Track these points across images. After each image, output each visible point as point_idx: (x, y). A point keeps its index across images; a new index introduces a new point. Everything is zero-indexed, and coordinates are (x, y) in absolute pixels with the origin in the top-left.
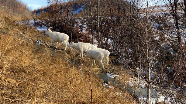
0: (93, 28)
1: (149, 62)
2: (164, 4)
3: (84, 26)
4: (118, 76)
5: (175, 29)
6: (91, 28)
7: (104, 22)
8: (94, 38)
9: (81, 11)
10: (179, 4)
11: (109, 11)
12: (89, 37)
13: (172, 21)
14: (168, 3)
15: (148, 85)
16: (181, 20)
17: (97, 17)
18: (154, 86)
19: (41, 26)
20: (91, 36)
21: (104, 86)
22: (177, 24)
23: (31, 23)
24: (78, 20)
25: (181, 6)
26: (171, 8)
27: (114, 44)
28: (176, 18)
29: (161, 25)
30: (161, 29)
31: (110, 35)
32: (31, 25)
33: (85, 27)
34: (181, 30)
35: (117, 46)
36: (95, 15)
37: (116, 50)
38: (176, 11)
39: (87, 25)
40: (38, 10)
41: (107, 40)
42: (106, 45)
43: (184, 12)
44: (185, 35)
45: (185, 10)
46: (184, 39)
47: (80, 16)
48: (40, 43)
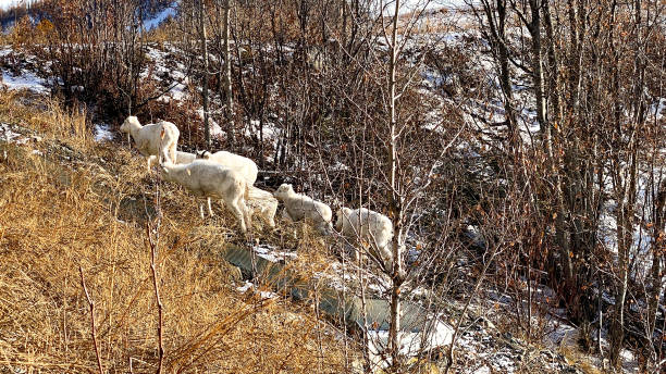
0: (209, 82)
1: (399, 210)
2: (460, 3)
3: (177, 74)
4: (294, 255)
5: (500, 94)
6: (203, 83)
7: (251, 61)
8: (210, 119)
9: (168, 21)
10: (513, 6)
11: (269, 24)
12: (194, 117)
13: (488, 64)
15: (395, 289)
16: (519, 62)
17: (226, 42)
18: (418, 292)
19: (16, 72)
20: (201, 113)
21: (244, 289)
22: (505, 75)
24: (154, 54)
25: (520, 15)
26: (485, 18)
27: (285, 142)
28: (502, 52)
29: (449, 81)
30: (450, 92)
31: (269, 110)
33: (180, 81)
34: (517, 96)
35: (293, 149)
36: (218, 38)
37: (291, 163)
38: (502, 31)
39: (189, 73)
40: (11, 11)
41: (260, 128)
42: (256, 146)
43: (528, 35)
44: (531, 116)
45: (533, 28)
46: (528, 131)
47: (161, 37)
48: (9, 134)
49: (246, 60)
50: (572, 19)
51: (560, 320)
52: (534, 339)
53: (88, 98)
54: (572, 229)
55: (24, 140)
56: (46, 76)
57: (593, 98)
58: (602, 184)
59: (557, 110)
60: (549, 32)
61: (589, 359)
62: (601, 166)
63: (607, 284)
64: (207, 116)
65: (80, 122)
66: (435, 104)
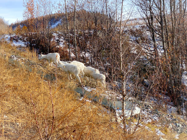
0: (70, 42)
1: (123, 76)
2: (140, 17)
3: (61, 40)
4: (95, 89)
5: (152, 42)
6: (68, 42)
7: (81, 35)
8: (71, 52)
9: (58, 25)
10: (155, 17)
11: (86, 25)
12: (66, 52)
13: (148, 33)
14: (145, 16)
15: (123, 98)
16: (157, 33)
17: (74, 30)
18: (130, 98)
19: (17, 41)
20: (68, 50)
21: (81, 99)
22: (153, 37)
23: (7, 38)
24: (55, 34)
25: (157, 19)
26: (147, 21)
27: (92, 58)
28: (152, 30)
29: (138, 39)
30: (138, 43)
31: (87, 49)
32: (7, 40)
33: (62, 41)
34: (157, 42)
35: (94, 60)
36: (72, 29)
37: (94, 63)
38: (152, 24)
39: (64, 39)
40: (15, 24)
41: (85, 54)
42: (84, 59)
43: (160, 25)
44: (161, 48)
45: (161, 23)
46: (161, 52)
47: (57, 30)
48: (15, 58)
49: (80, 35)
50: (172, 20)
51: (172, 105)
52: (164, 111)
53: (37, 47)
54: (174, 80)
55: (19, 60)
56: (25, 41)
57: (179, 42)
58: (182, 67)
59: (169, 46)
60: (166, 24)
61: (180, 117)
62: (182, 61)
63: (185, 95)
64: (70, 51)
65: (34, 54)
66: (134, 46)
